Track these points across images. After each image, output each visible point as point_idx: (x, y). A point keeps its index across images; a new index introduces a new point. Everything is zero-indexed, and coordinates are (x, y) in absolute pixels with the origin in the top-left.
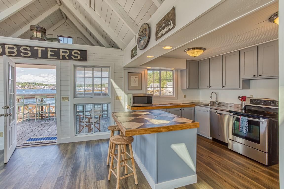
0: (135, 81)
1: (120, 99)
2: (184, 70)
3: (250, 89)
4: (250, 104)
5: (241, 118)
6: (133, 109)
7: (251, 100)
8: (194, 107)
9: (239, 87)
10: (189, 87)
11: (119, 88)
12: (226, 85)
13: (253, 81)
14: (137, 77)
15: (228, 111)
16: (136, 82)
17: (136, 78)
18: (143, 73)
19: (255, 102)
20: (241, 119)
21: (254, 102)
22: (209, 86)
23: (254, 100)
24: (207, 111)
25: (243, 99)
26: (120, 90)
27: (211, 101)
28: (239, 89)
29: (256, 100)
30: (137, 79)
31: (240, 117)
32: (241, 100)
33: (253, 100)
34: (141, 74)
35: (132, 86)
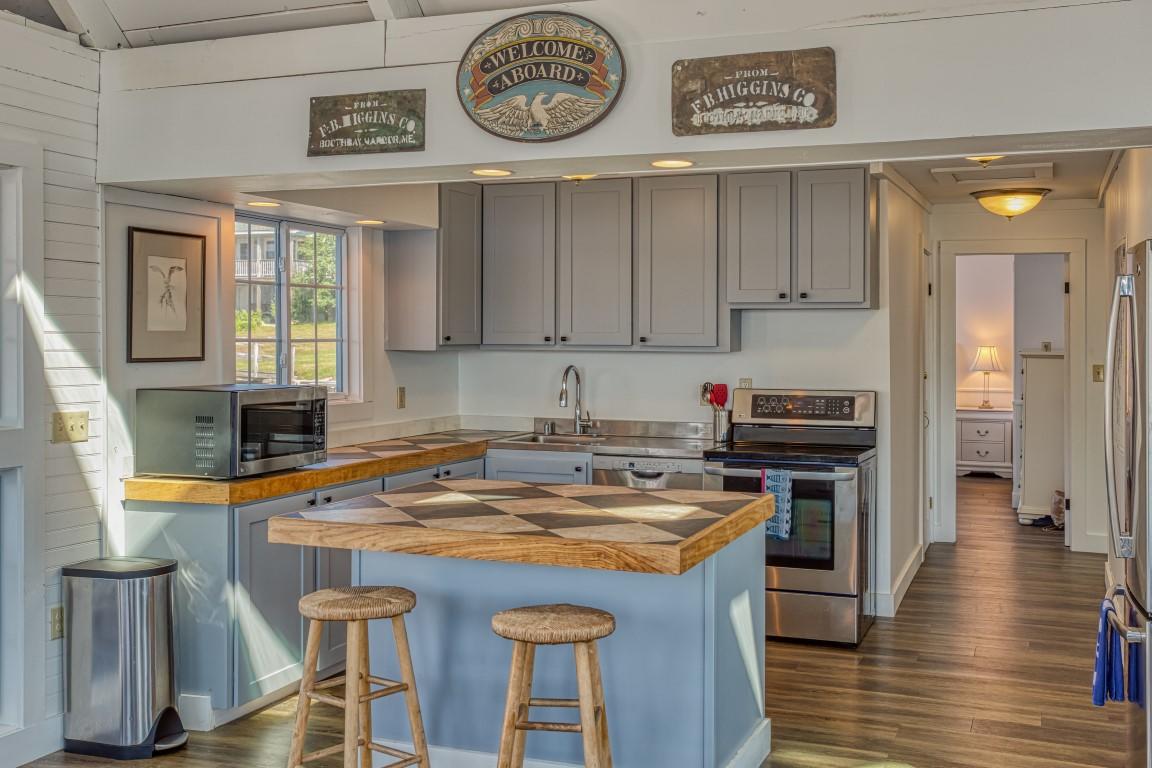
0: (167, 297)
1: (76, 435)
2: (425, 231)
3: (740, 350)
4: (752, 417)
5: (768, 478)
6: (238, 494)
7: (755, 398)
8: (483, 456)
9: (718, 345)
10: (448, 339)
11: (66, 346)
12: (651, 332)
13: (753, 314)
14: (181, 263)
15: (701, 455)
16: (173, 298)
17: (176, 273)
18: (211, 232)
19: (773, 409)
20: (768, 483)
21: (767, 408)
22: (552, 335)
23: (768, 398)
24: (578, 469)
25: (717, 395)
26: (75, 359)
27: (537, 420)
28: (718, 349)
29: (774, 400)
30: (180, 278)
31: (763, 473)
32: (711, 402)
33: (762, 400)
34: (200, 242)
35: (151, 332)
